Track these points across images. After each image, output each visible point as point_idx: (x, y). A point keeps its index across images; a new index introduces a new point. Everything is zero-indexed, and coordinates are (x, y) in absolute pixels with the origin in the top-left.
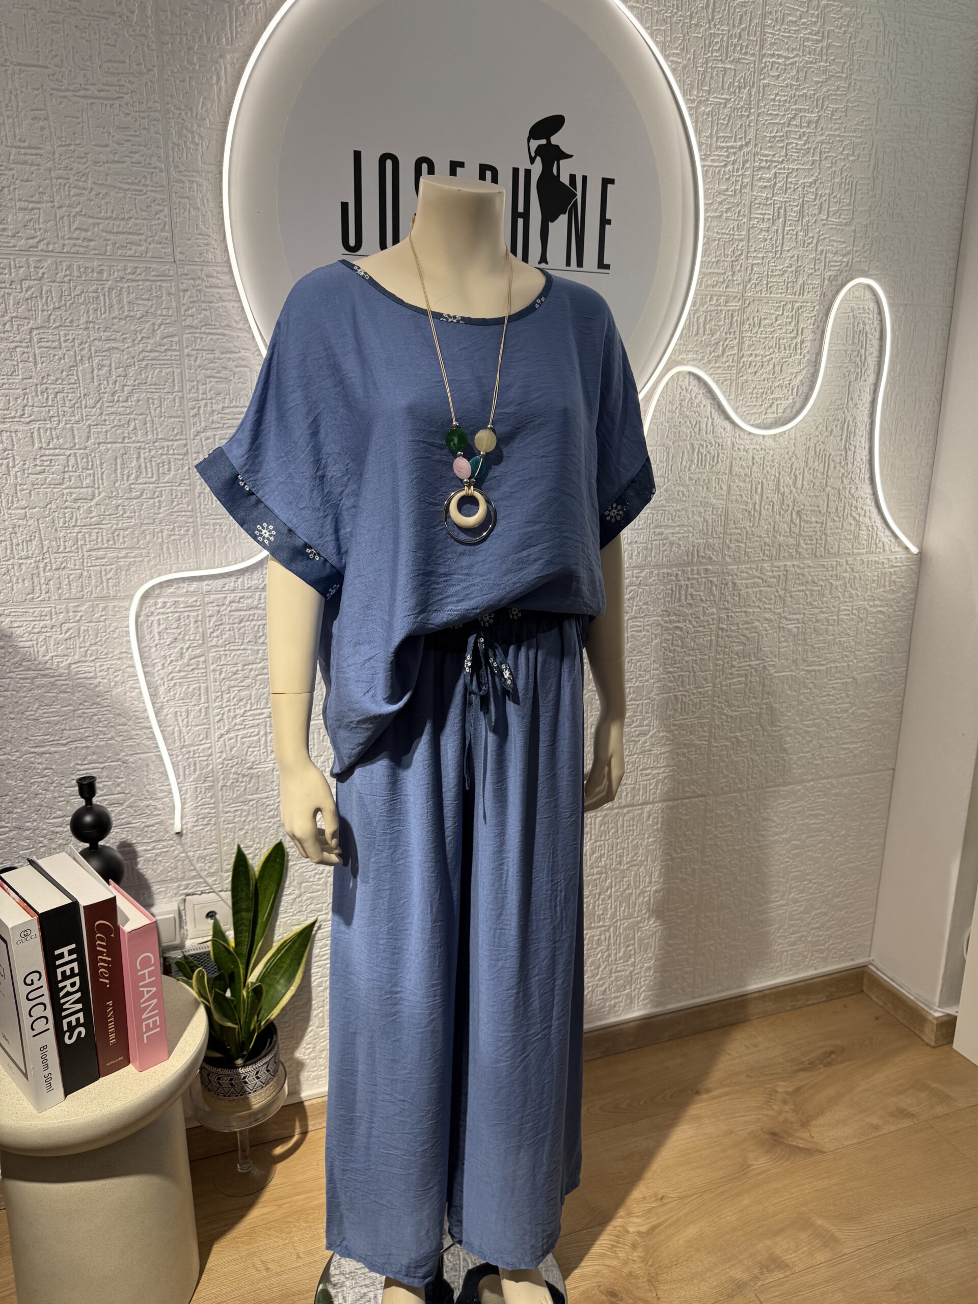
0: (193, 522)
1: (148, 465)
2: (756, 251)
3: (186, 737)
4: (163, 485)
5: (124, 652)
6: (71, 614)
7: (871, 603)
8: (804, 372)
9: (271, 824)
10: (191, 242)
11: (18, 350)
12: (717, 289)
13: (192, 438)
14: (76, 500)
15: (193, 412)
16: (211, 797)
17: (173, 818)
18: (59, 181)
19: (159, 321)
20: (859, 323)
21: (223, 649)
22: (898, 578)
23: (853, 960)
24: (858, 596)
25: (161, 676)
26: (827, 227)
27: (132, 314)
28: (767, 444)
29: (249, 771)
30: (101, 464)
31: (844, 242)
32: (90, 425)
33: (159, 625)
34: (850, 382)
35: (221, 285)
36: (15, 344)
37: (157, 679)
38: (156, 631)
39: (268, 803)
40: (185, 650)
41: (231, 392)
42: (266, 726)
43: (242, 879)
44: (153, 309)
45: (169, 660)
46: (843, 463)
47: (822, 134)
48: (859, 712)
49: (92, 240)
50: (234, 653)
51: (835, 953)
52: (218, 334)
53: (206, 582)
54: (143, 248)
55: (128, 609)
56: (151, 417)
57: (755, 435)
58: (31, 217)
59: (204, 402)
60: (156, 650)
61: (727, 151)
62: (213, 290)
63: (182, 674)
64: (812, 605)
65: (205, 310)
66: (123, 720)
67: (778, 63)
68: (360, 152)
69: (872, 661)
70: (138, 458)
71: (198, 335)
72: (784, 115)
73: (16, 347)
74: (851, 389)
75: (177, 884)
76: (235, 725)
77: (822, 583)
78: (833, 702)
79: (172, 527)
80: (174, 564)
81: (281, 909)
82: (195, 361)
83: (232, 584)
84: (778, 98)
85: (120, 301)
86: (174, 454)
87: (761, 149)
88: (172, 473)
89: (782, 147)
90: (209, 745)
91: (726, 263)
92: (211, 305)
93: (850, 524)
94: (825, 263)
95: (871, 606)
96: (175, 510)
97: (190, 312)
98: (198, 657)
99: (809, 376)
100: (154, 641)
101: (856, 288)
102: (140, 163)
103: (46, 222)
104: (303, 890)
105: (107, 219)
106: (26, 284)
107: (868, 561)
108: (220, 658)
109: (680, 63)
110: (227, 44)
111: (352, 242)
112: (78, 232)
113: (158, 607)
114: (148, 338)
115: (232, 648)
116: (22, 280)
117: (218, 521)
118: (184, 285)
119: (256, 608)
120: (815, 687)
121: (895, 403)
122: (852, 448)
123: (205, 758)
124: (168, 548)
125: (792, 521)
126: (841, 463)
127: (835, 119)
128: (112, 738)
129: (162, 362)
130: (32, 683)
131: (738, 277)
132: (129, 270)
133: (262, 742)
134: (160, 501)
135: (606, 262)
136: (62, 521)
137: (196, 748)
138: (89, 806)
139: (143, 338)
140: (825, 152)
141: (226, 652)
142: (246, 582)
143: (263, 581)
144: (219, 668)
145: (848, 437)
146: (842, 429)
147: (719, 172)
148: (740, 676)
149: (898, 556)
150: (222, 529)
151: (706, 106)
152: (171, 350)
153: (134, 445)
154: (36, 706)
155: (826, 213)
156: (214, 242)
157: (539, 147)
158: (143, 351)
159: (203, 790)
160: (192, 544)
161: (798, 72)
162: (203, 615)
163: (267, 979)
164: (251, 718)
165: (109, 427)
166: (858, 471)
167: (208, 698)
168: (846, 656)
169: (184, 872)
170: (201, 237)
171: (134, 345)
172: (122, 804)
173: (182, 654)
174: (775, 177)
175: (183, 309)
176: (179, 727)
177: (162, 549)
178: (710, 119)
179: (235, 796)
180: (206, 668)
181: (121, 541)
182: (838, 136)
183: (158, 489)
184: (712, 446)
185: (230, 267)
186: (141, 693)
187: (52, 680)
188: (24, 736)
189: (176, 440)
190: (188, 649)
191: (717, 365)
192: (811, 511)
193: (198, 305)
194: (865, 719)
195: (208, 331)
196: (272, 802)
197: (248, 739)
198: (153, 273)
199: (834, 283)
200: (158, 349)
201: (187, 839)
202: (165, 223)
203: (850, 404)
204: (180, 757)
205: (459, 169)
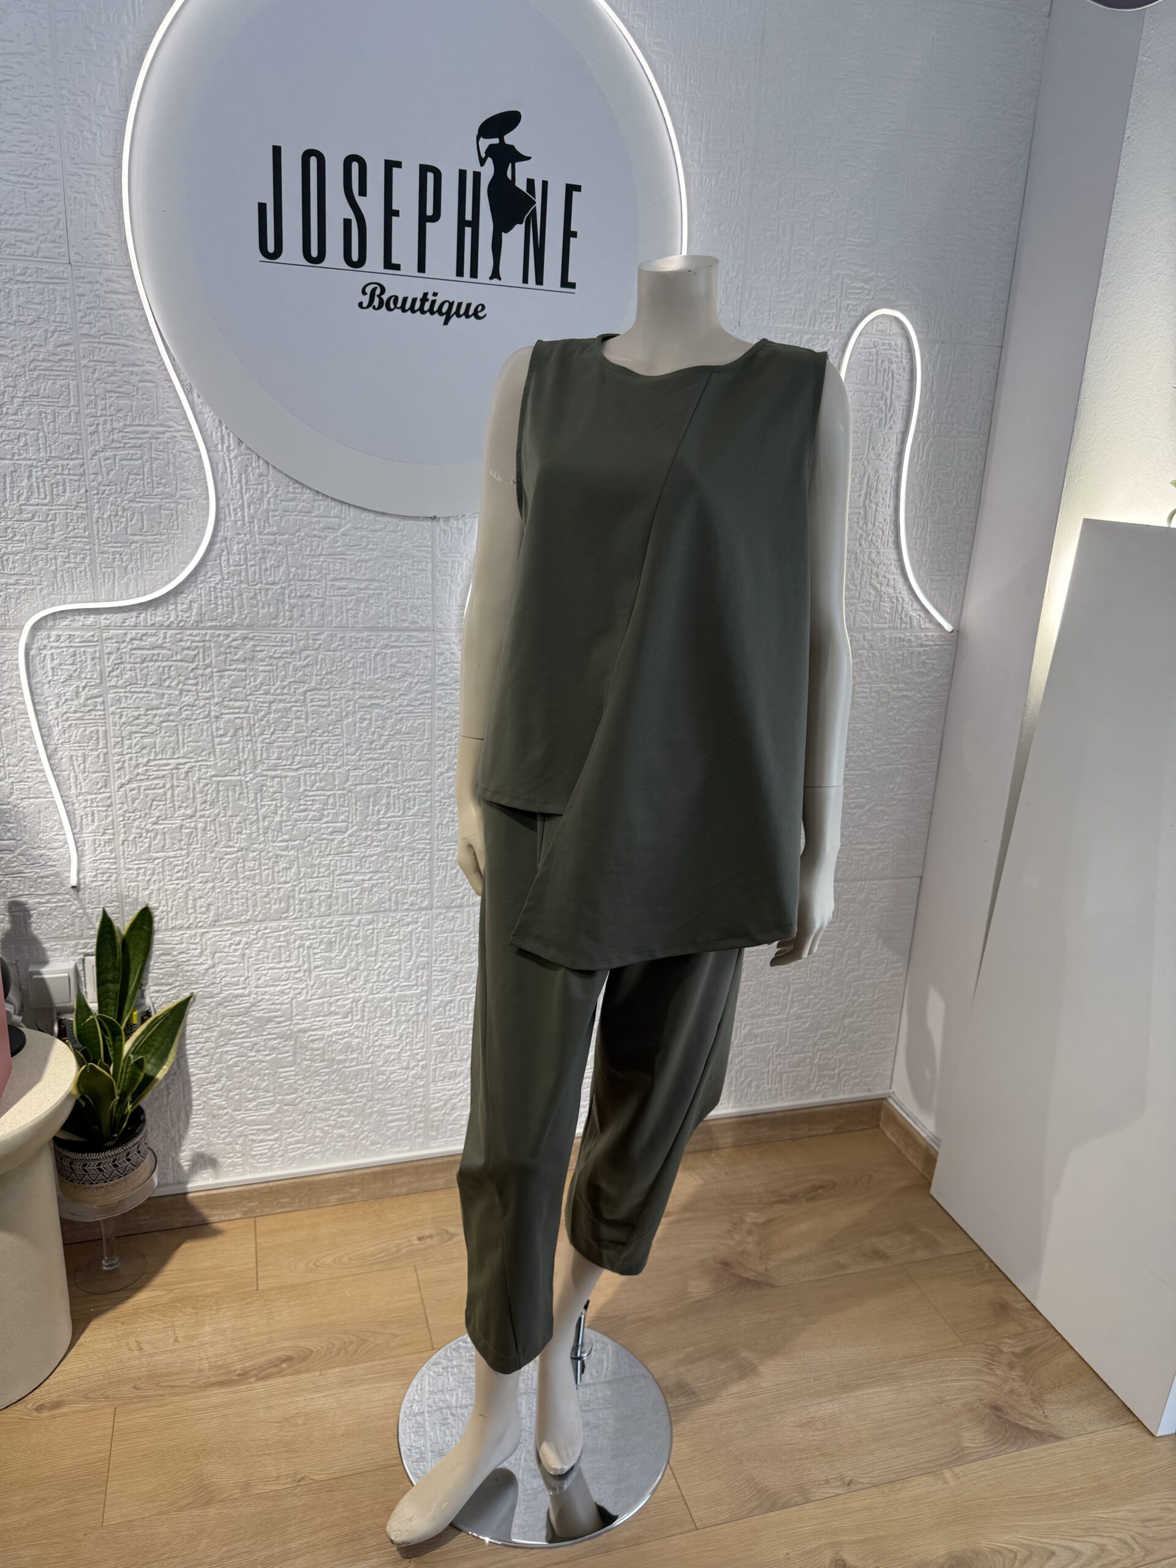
0: (90, 550)
1: (41, 485)
2: (755, 274)
3: (83, 784)
4: (57, 507)
5: (15, 687)
7: (895, 686)
9: (179, 886)
10: (87, 242)
13: (89, 457)
15: (91, 429)
16: (111, 851)
17: (69, 871)
19: (52, 328)
20: (883, 361)
21: (123, 690)
22: (929, 659)
23: (869, 1090)
25: (55, 716)
26: (844, 248)
27: (22, 319)
29: (154, 826)
31: (866, 266)
33: (53, 659)
34: (872, 428)
35: (122, 290)
37: (49, 719)
38: (49, 666)
39: (176, 863)
40: (81, 689)
41: (134, 409)
42: (172, 778)
44: (46, 315)
45: (63, 699)
46: (861, 522)
47: (838, 142)
48: (879, 808)
50: (136, 695)
51: (847, 1081)
52: (119, 345)
53: (104, 616)
54: (35, 246)
55: (17, 641)
56: (44, 433)
59: (103, 418)
60: (50, 687)
61: (720, 158)
62: (115, 296)
63: (78, 715)
65: (102, 317)
67: (785, 58)
68: (280, 147)
69: (894, 753)
70: (30, 477)
71: (96, 345)
74: (872, 438)
75: (74, 942)
76: (138, 774)
79: (66, 554)
80: (69, 594)
82: (93, 373)
83: (133, 619)
84: (784, 98)
85: (8, 305)
86: (70, 475)
87: (763, 155)
88: (67, 495)
89: (789, 155)
90: (109, 794)
92: (112, 312)
93: (870, 594)
94: (842, 289)
95: (894, 690)
96: (70, 535)
97: (87, 319)
98: (95, 697)
100: (47, 677)
101: (880, 320)
102: (31, 153)
104: (217, 961)
107: (891, 637)
108: (119, 700)
109: (663, 54)
110: (129, 23)
111: (271, 248)
113: (51, 640)
114: (41, 346)
115: (133, 690)
117: (118, 549)
118: (80, 289)
119: (161, 647)
121: (928, 456)
122: (874, 506)
123: (105, 808)
124: (62, 576)
126: (858, 522)
127: (856, 124)
129: (56, 373)
131: (733, 303)
132: (18, 272)
133: (169, 795)
134: (53, 525)
135: (570, 280)
137: (94, 796)
139: (34, 345)
140: (842, 163)
141: (127, 694)
142: (149, 618)
143: (169, 618)
144: (119, 710)
145: (868, 494)
146: (861, 483)
149: (929, 634)
150: (122, 559)
152: (65, 360)
153: (25, 462)
155: (843, 232)
156: (114, 243)
157: (491, 146)
158: (34, 360)
159: (102, 843)
160: (89, 574)
161: (809, 65)
162: (102, 651)
164: (155, 769)
166: (881, 533)
167: (107, 743)
169: (82, 930)
170: (100, 237)
171: (24, 353)
172: (13, 851)
173: (77, 693)
174: (780, 190)
175: (79, 316)
176: (75, 772)
177: (56, 577)
178: (700, 119)
179: (138, 852)
180: (104, 710)
181: (10, 566)
182: (859, 144)
183: (53, 512)
185: (130, 269)
186: (32, 732)
189: (72, 459)
190: (84, 688)
193: (96, 311)
194: (886, 817)
195: (108, 340)
196: (180, 862)
197: (152, 791)
198: (46, 275)
199: (852, 313)
200: (52, 358)
201: (85, 895)
202: (59, 221)
203: (872, 455)
204: (77, 805)
205: (395, 170)
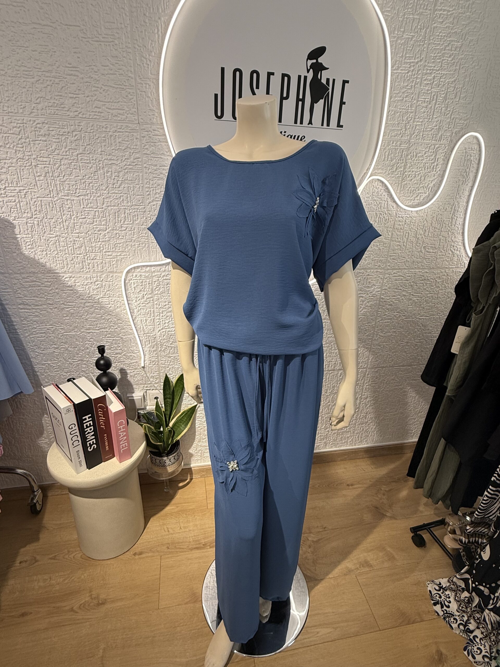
0: (148, 242)
1: (129, 216)
2: (418, 118)
3: (145, 330)
4: (135, 225)
5: (120, 295)
6: (99, 278)
8: (436, 180)
10: (146, 113)
11: (72, 163)
12: (396, 138)
13: (147, 205)
14: (99, 231)
15: (147, 193)
16: (156, 354)
17: (141, 361)
18: (87, 83)
19: (132, 152)
20: (468, 156)
21: (160, 295)
24: (448, 287)
25: (135, 305)
26: (458, 105)
27: (120, 148)
28: (413, 215)
29: (171, 345)
30: (109, 215)
31: (466, 113)
32: (104, 198)
33: (134, 284)
34: (459, 185)
35: (159, 134)
36: (71, 161)
37: (133, 307)
38: (133, 287)
43: (167, 386)
44: (130, 146)
45: (138, 299)
46: (450, 225)
47: (462, 54)
49: (101, 113)
50: (165, 298)
52: (158, 158)
53: (153, 268)
54: (124, 117)
55: (121, 277)
56: (130, 195)
57: (407, 210)
58: (75, 101)
59: (152, 189)
60: (133, 295)
61: (410, 65)
62: (157, 137)
63: (144, 305)
64: (425, 289)
65: (152, 146)
66: (121, 322)
67: (443, 14)
68: (224, 68)
70: (125, 213)
71: (149, 158)
72: (443, 44)
73: (72, 162)
74: (459, 189)
75: (143, 386)
76: (165, 326)
77: (432, 280)
78: (430, 333)
79: (139, 244)
80: (140, 259)
81: (184, 398)
82: (148, 170)
83: (164, 269)
84: (441, 34)
85: (115, 142)
86: (140, 212)
87: (428, 63)
88: (139, 220)
89: (440, 62)
90: (155, 334)
91: (402, 125)
92: (155, 144)
93: (450, 254)
94: (455, 124)
96: (140, 236)
97: (146, 147)
98: (150, 298)
99: (438, 182)
100: (132, 291)
101: (469, 137)
102: (123, 74)
103: (82, 104)
105: (108, 102)
106: (74, 134)
107: (456, 271)
108: (159, 299)
109: (390, 16)
110: (162, 12)
111: (219, 114)
112: (96, 109)
113: (134, 277)
114: (128, 159)
115: (164, 295)
116: (73, 131)
118: (143, 134)
120: (423, 326)
121: (480, 197)
123: (153, 339)
124: (137, 252)
125: (421, 251)
127: (471, 46)
128: (116, 329)
129: (134, 170)
130: (84, 305)
131: (408, 132)
132: (118, 127)
134: (134, 232)
135: (341, 124)
136: (93, 239)
137: (150, 334)
138: (102, 357)
139: (126, 159)
140: (462, 65)
141: (161, 297)
144: (158, 303)
145: (454, 213)
146: (452, 208)
147: (404, 76)
148: (389, 319)
151: (401, 40)
152: (138, 165)
153: (123, 207)
154: (86, 314)
155: (458, 98)
156: (156, 114)
157: (312, 63)
158: (126, 165)
159: (153, 351)
160: (147, 251)
161: (454, 19)
162: (152, 281)
163: (177, 424)
165: (112, 199)
166: (457, 229)
167: (154, 315)
168: (439, 313)
169: (146, 382)
170: (150, 111)
171: (122, 162)
172: (121, 354)
173: (143, 296)
174: (434, 79)
175: (143, 146)
176: (142, 326)
177: (135, 252)
178: (403, 47)
179: (165, 354)
180: (153, 303)
181: (118, 248)
182: (471, 55)
183: (134, 227)
184: (386, 214)
185: (163, 126)
186: (127, 311)
187: (92, 304)
188: (82, 325)
189: (140, 206)
190: (146, 295)
191: (393, 176)
192: (431, 247)
193: (149, 144)
195: (154, 156)
198: (129, 129)
199: (457, 135)
200: (132, 164)
201: (146, 369)
202: (134, 104)
203: (458, 196)
204: (143, 338)
205: (271, 76)
